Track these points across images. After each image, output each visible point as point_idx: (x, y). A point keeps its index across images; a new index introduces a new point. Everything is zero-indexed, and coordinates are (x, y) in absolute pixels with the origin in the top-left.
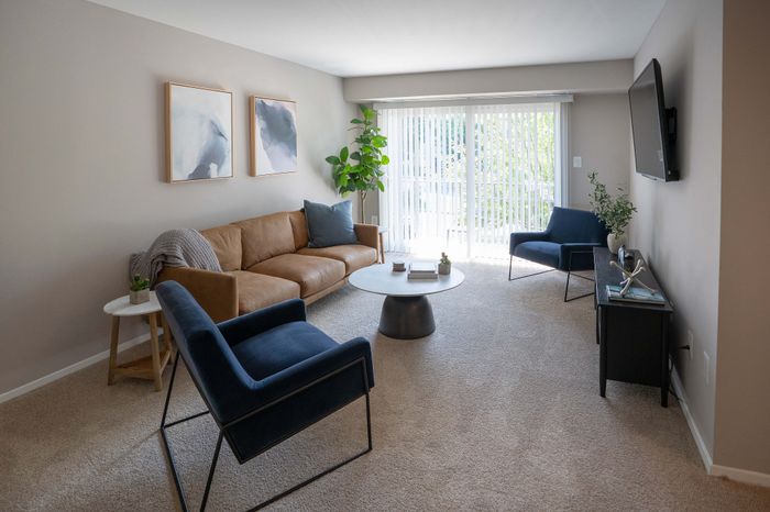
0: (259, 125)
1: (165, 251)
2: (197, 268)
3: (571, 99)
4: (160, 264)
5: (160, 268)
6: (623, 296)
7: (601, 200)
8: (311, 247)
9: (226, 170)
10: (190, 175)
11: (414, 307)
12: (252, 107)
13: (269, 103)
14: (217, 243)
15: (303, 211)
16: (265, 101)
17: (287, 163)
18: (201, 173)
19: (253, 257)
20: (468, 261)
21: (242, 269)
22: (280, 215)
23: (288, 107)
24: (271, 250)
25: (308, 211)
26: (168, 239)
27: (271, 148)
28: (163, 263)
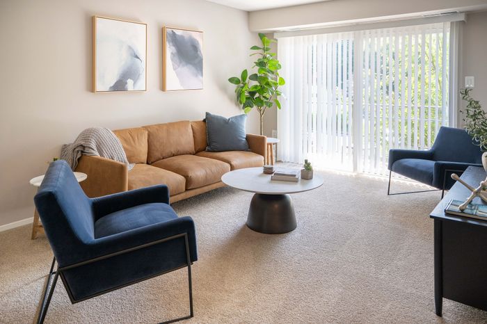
0: (170, 50)
1: (82, 143)
2: (106, 158)
3: (462, 18)
4: (80, 152)
5: (79, 156)
6: (462, 211)
7: (474, 117)
8: (209, 151)
9: (141, 85)
10: (111, 88)
11: (276, 206)
12: (165, 36)
13: (178, 33)
14: (125, 140)
15: (204, 121)
16: (174, 31)
17: (193, 82)
18: (119, 86)
19: (157, 154)
20: (354, 174)
21: (148, 163)
22: (182, 124)
23: (195, 36)
24: (173, 150)
25: (209, 121)
26: (87, 135)
27: (179, 69)
28: (82, 152)
